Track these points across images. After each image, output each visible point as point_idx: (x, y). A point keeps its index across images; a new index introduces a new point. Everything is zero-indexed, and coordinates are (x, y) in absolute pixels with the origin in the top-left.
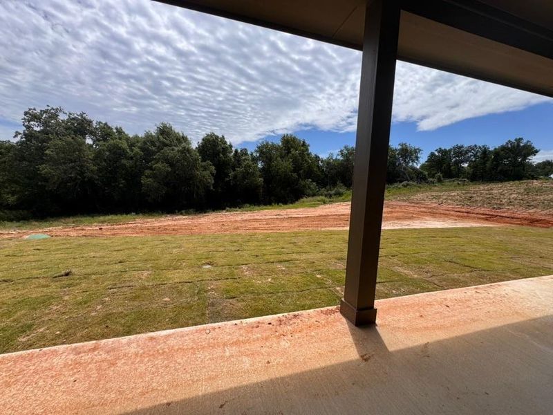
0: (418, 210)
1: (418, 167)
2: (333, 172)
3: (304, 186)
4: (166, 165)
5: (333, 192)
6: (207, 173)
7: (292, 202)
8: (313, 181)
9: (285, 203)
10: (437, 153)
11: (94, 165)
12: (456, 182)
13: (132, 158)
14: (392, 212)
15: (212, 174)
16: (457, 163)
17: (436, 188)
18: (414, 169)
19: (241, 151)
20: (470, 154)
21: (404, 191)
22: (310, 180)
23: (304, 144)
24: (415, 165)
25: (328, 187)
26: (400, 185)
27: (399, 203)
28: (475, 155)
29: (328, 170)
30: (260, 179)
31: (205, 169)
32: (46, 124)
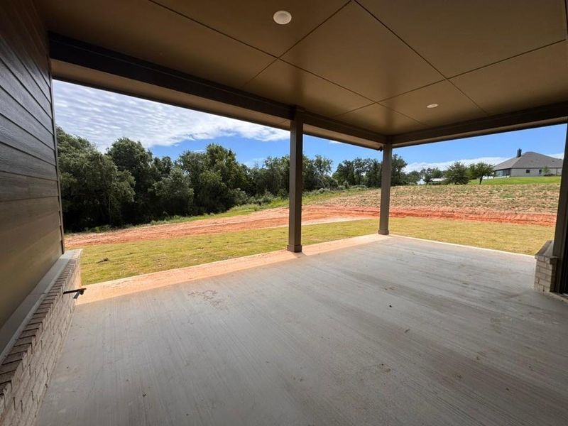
0: (330, 211)
1: (330, 175)
2: (260, 181)
3: (234, 195)
4: (69, 175)
5: (261, 200)
6: (124, 184)
7: (223, 211)
8: (242, 190)
9: (216, 212)
10: (344, 165)
12: (358, 188)
14: (311, 214)
15: (132, 185)
16: (358, 172)
17: (344, 193)
18: (327, 177)
19: (163, 159)
20: (366, 165)
21: (321, 196)
22: (239, 189)
23: (230, 154)
24: (328, 174)
25: (257, 195)
26: (318, 192)
27: (317, 207)
28: (369, 167)
29: (255, 179)
30: (191, 189)
31: (122, 179)
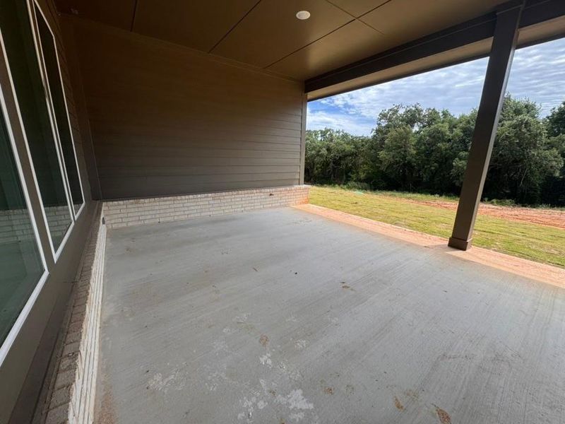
11: (414, 150)
13: (449, 140)
32: (390, 120)
